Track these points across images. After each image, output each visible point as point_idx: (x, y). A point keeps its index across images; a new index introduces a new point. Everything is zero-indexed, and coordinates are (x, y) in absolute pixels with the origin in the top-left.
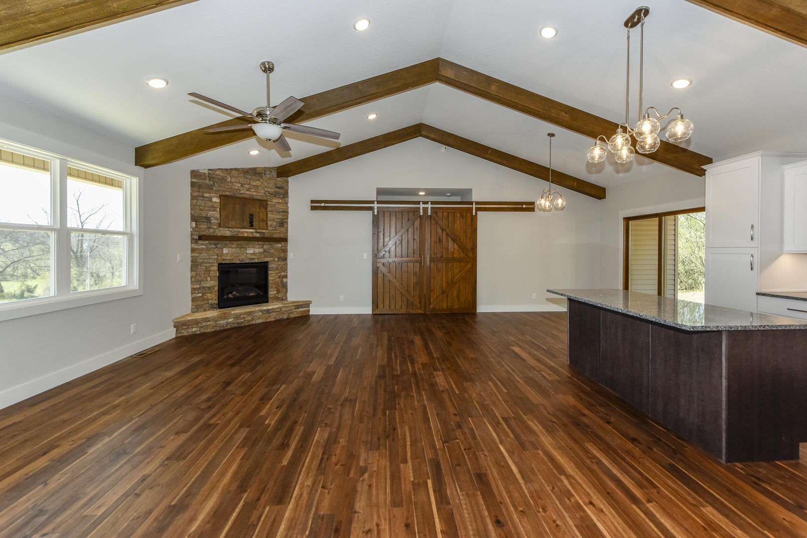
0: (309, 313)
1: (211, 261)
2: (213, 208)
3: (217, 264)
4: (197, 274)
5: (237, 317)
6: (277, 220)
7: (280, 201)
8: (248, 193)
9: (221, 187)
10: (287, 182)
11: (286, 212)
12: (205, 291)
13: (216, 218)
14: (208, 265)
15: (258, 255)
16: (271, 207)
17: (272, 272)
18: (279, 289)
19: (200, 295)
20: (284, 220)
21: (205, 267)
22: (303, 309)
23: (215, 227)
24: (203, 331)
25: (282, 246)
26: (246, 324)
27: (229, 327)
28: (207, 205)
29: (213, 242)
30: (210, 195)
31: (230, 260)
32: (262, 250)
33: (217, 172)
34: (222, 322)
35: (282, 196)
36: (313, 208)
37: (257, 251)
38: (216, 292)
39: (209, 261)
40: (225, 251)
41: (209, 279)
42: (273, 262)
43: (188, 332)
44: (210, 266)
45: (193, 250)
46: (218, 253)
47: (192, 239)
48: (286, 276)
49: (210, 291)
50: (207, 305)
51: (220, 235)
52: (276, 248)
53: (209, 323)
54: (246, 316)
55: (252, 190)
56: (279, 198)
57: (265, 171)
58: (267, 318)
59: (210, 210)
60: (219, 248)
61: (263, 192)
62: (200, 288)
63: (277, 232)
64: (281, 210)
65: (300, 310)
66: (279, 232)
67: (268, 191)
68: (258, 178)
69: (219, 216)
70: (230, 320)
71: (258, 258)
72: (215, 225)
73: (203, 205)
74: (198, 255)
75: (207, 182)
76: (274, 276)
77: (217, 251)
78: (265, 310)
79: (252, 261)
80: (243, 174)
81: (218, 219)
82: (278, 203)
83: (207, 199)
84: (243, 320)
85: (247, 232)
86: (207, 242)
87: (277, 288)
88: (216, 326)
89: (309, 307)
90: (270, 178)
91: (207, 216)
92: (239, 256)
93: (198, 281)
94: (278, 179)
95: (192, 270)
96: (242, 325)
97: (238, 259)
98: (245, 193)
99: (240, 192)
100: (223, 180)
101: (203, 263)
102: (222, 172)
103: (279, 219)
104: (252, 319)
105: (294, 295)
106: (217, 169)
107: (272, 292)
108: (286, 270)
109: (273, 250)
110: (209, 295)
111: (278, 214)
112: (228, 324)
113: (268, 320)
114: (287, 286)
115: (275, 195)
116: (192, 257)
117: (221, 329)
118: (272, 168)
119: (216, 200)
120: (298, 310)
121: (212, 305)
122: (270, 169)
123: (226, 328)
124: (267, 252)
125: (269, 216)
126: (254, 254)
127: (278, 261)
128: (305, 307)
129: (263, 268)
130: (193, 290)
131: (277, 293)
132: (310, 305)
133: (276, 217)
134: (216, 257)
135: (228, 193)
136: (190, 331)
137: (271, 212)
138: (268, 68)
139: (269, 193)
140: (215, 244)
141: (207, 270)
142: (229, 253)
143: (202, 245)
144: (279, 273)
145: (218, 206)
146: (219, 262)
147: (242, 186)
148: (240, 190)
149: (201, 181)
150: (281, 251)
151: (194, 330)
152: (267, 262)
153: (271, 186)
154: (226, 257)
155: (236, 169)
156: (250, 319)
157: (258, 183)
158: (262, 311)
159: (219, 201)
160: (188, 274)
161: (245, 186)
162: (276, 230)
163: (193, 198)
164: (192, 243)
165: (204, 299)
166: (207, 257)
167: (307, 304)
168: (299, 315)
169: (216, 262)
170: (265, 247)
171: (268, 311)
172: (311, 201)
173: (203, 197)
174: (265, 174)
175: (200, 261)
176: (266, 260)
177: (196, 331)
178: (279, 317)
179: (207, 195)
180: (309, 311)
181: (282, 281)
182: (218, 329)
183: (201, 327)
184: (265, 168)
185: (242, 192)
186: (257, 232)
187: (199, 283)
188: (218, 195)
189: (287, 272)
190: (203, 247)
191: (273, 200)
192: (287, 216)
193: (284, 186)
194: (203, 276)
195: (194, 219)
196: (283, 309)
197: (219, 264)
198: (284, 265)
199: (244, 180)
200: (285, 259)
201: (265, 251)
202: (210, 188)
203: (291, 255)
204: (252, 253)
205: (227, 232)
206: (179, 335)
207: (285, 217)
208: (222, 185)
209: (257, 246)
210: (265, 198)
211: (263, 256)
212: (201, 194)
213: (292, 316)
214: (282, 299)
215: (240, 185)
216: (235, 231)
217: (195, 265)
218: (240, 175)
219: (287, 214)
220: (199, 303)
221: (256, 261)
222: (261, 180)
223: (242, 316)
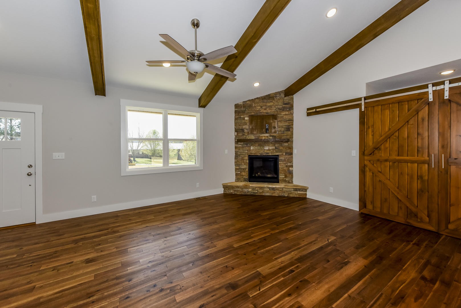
0: (306, 196)
1: (244, 154)
2: (245, 124)
3: (247, 156)
4: (237, 161)
5: (253, 189)
6: (284, 127)
7: (287, 113)
8: (265, 111)
9: (249, 110)
10: (293, 99)
11: (291, 120)
12: (242, 171)
13: (247, 129)
14: (243, 156)
15: (272, 150)
16: (281, 118)
17: (281, 163)
18: (287, 175)
19: (239, 172)
20: (290, 126)
21: (241, 157)
22: (302, 192)
23: (246, 134)
24: (236, 193)
25: (288, 145)
26: (259, 194)
27: (249, 194)
28: (242, 122)
29: (245, 143)
30: (244, 116)
31: (255, 153)
32: (274, 147)
33: (247, 102)
34: (245, 190)
35: (288, 109)
36: (309, 114)
37: (271, 148)
38: (247, 172)
39: (243, 154)
40: (252, 148)
41: (243, 164)
42: (281, 156)
43: (228, 192)
44: (244, 157)
45: (236, 148)
46: (248, 149)
47: (235, 142)
48: (292, 166)
49: (244, 171)
50: (243, 179)
51: (249, 139)
52: (284, 146)
53: (238, 189)
54: (258, 189)
55: (267, 109)
56: (286, 111)
57: (276, 95)
58: (272, 193)
59: (244, 125)
60: (248, 146)
61: (275, 109)
62: (239, 169)
63: (284, 135)
64: (288, 119)
65: (298, 192)
66: (286, 135)
67: (278, 108)
68: (271, 101)
69: (248, 128)
70: (249, 190)
71: (271, 153)
72: (246, 133)
73: (240, 122)
74: (238, 150)
75: (242, 109)
76: (283, 165)
77: (247, 148)
78: (271, 188)
79: (267, 155)
80: (262, 100)
81: (248, 130)
82: (286, 115)
83: (242, 119)
84: (257, 191)
85: (264, 136)
86: (242, 143)
87: (285, 174)
88: (242, 192)
89: (306, 191)
90: (280, 99)
91: (242, 128)
92: (260, 151)
93: (238, 165)
94: (286, 98)
95: (235, 159)
96: (257, 194)
97: (259, 153)
98: (263, 111)
99: (261, 112)
100: (250, 106)
101: (240, 155)
102: (250, 101)
103: (286, 126)
104: (263, 192)
105: (298, 181)
106: (247, 101)
107: (281, 176)
108: (291, 162)
109: (282, 148)
110: (243, 173)
111: (285, 122)
112: (248, 192)
113: (273, 195)
114: (293, 173)
115: (283, 109)
116: (235, 151)
117: (244, 194)
118: (281, 92)
119: (246, 118)
120: (296, 192)
121: (245, 179)
122: (279, 93)
123: (247, 194)
124: (277, 149)
125: (279, 124)
126: (269, 150)
127: (286, 155)
128: (303, 191)
129: (275, 160)
130: (236, 169)
131: (285, 177)
132: (307, 190)
133: (284, 124)
134: (247, 152)
135: (253, 114)
136: (230, 191)
137: (280, 121)
138: (196, 25)
139: (279, 109)
140: (246, 144)
141: (243, 159)
142: (254, 150)
143: (240, 145)
144: (286, 163)
145: (248, 122)
146: (249, 154)
147: (261, 108)
148: (260, 110)
149: (239, 109)
150: (287, 148)
151: (231, 191)
152: (278, 156)
153: (280, 104)
154: (252, 152)
155: (257, 98)
156: (261, 191)
157: (271, 104)
158: (269, 188)
159: (248, 119)
160: (233, 160)
161: (263, 107)
162: (284, 134)
163: (236, 119)
164: (235, 144)
165: (241, 175)
166: (242, 152)
167: (305, 189)
168: (298, 196)
169: (247, 154)
170: (276, 145)
171: (273, 189)
172: (307, 109)
173: (240, 118)
174: (276, 96)
175: (239, 153)
176: (277, 154)
177: (232, 192)
178: (281, 194)
179: (242, 117)
180: (306, 194)
181: (289, 170)
182: (243, 193)
183: (235, 191)
184: (276, 92)
185: (261, 111)
186: (271, 136)
187: (238, 166)
188: (248, 116)
189: (293, 163)
190: (240, 146)
191: (281, 114)
192: (293, 122)
193: (290, 102)
194: (240, 162)
195: (236, 131)
196: (284, 189)
197: (249, 156)
198: (291, 158)
199: (262, 104)
200: (291, 154)
201: (276, 148)
202: (244, 112)
203: (295, 151)
204: (268, 150)
205: (252, 137)
206: (225, 192)
207: (291, 124)
208: (250, 109)
209: (271, 145)
210: (276, 113)
211: (275, 151)
212: (239, 116)
213: (291, 196)
214: (289, 182)
215: (260, 107)
216: (257, 136)
217: (237, 156)
218: (260, 101)
219: (292, 121)
220: (239, 177)
221: (270, 154)
222: (274, 102)
223: (257, 189)
